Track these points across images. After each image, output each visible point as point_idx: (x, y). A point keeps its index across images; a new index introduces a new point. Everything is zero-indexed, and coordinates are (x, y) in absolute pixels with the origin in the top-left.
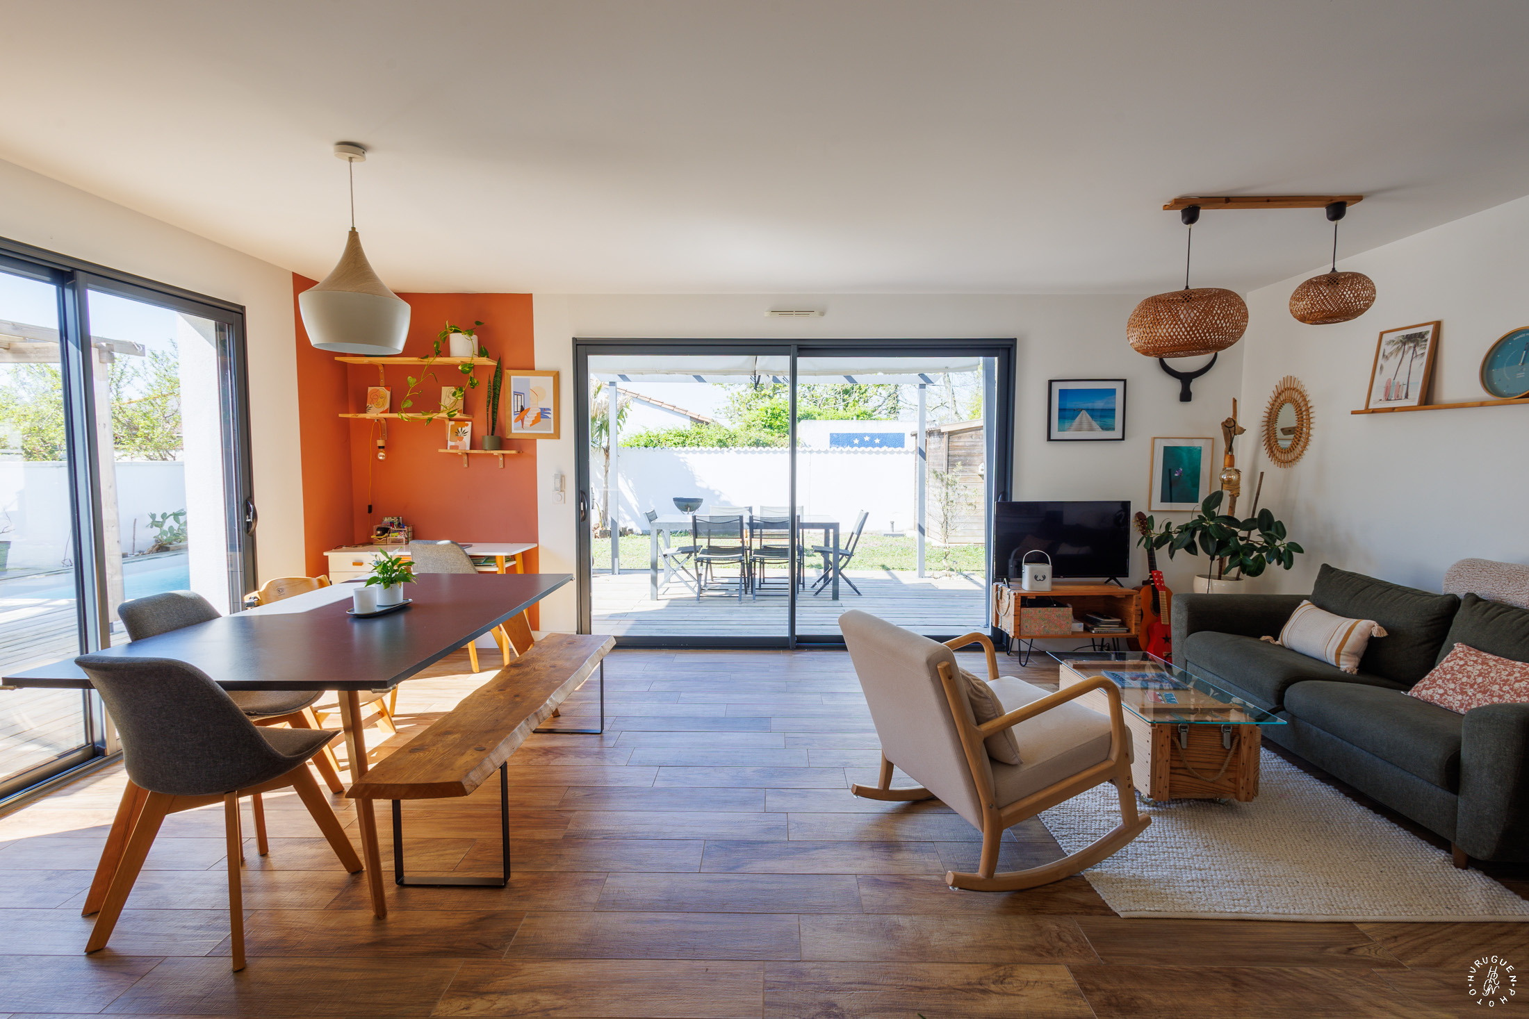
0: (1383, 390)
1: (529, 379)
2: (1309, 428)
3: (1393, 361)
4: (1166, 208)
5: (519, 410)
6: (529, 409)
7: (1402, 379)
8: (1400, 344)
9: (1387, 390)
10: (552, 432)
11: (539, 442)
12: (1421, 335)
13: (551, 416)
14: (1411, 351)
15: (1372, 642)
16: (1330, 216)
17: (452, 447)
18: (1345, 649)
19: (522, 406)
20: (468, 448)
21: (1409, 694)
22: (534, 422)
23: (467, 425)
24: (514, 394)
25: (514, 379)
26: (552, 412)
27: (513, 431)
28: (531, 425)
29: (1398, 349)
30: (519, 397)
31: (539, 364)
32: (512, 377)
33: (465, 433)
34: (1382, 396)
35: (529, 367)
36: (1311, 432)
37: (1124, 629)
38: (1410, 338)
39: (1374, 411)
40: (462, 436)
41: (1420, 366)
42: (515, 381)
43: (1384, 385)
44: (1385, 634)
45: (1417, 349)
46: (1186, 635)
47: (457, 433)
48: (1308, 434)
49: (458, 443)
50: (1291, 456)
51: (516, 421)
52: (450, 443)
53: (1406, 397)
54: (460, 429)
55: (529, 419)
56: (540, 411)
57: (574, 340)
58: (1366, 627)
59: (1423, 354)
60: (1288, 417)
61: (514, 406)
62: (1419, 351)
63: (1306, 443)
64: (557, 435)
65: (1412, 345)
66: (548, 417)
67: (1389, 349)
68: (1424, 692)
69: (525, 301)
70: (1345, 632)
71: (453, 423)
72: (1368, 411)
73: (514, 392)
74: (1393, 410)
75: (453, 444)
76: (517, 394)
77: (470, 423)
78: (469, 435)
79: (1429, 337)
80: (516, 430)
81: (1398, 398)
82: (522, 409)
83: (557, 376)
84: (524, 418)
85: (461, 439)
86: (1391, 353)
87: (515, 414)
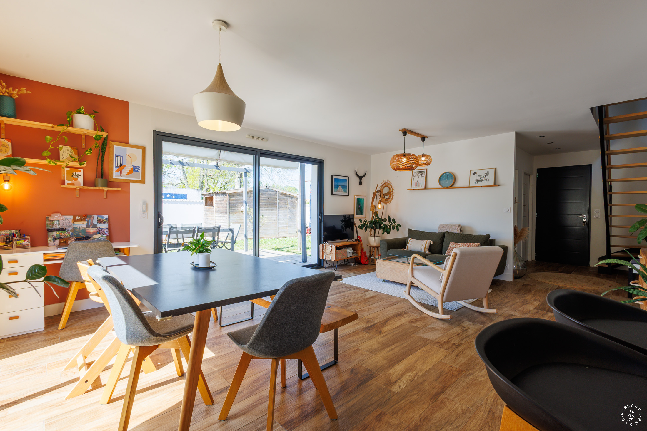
0: (415, 184)
1: (126, 149)
2: (393, 194)
3: (416, 178)
4: (400, 130)
5: (119, 165)
6: (125, 166)
7: (419, 182)
8: (418, 173)
9: (416, 184)
10: (140, 179)
11: (131, 184)
12: (423, 172)
13: (140, 171)
14: (421, 175)
15: (431, 245)
16: (423, 140)
17: (68, 184)
18: (426, 248)
19: (121, 164)
20: (82, 185)
21: (445, 255)
22: (129, 173)
23: (80, 171)
24: (116, 156)
25: (116, 147)
26: (141, 168)
27: (114, 177)
28: (126, 175)
29: (418, 175)
30: (119, 158)
31: (132, 141)
32: (114, 146)
33: (79, 176)
34: (415, 186)
35: (126, 142)
36: (394, 195)
37: (357, 255)
38: (420, 172)
39: (413, 190)
40: (77, 177)
41: (424, 179)
42: (117, 149)
43: (415, 183)
44: (433, 243)
45: (422, 175)
46: (387, 251)
47: (72, 175)
48: (393, 195)
49: (74, 182)
50: (388, 201)
51: (117, 171)
52: (67, 182)
53: (421, 186)
54: (74, 173)
55: (125, 172)
56: (133, 167)
57: (154, 132)
58: (429, 242)
59: (424, 176)
60: (386, 190)
61: (116, 163)
62: (423, 175)
63: (393, 197)
64: (143, 181)
65: (421, 174)
66: (138, 171)
67: (415, 174)
68: (449, 253)
69: (124, 105)
70: (425, 243)
71: (69, 169)
72: (411, 190)
73: (116, 155)
74: (419, 189)
75: (70, 182)
76: (117, 156)
77: (82, 170)
78: (82, 177)
79: (425, 172)
80: (116, 176)
81: (419, 187)
82: (121, 165)
83: (144, 149)
84: (122, 170)
85: (76, 179)
86: (416, 175)
87: (115, 168)
